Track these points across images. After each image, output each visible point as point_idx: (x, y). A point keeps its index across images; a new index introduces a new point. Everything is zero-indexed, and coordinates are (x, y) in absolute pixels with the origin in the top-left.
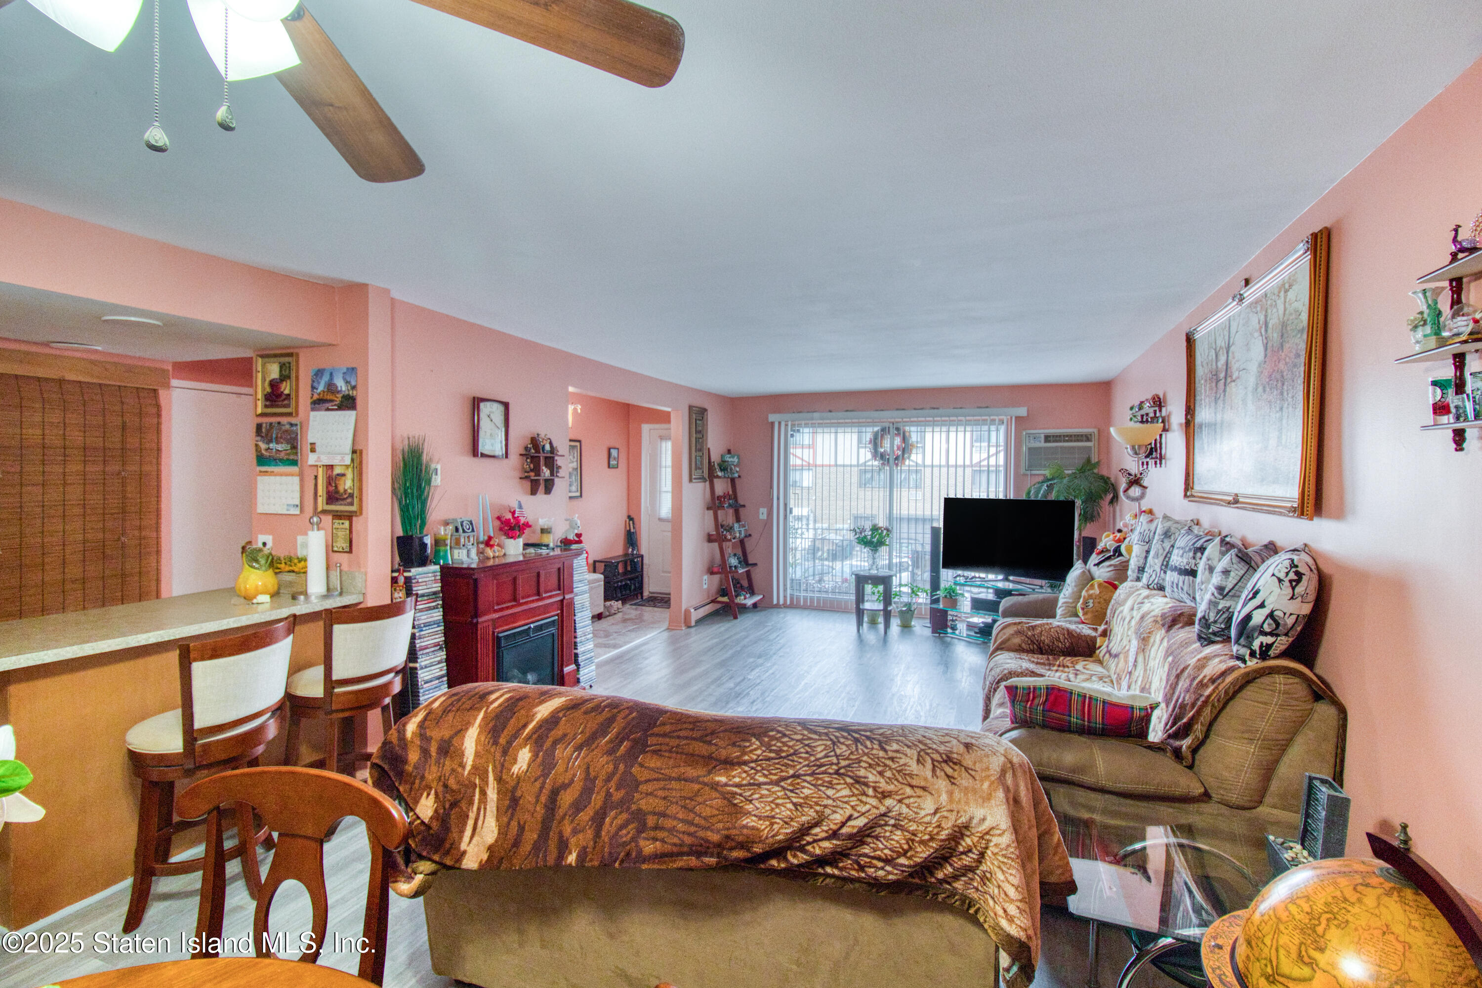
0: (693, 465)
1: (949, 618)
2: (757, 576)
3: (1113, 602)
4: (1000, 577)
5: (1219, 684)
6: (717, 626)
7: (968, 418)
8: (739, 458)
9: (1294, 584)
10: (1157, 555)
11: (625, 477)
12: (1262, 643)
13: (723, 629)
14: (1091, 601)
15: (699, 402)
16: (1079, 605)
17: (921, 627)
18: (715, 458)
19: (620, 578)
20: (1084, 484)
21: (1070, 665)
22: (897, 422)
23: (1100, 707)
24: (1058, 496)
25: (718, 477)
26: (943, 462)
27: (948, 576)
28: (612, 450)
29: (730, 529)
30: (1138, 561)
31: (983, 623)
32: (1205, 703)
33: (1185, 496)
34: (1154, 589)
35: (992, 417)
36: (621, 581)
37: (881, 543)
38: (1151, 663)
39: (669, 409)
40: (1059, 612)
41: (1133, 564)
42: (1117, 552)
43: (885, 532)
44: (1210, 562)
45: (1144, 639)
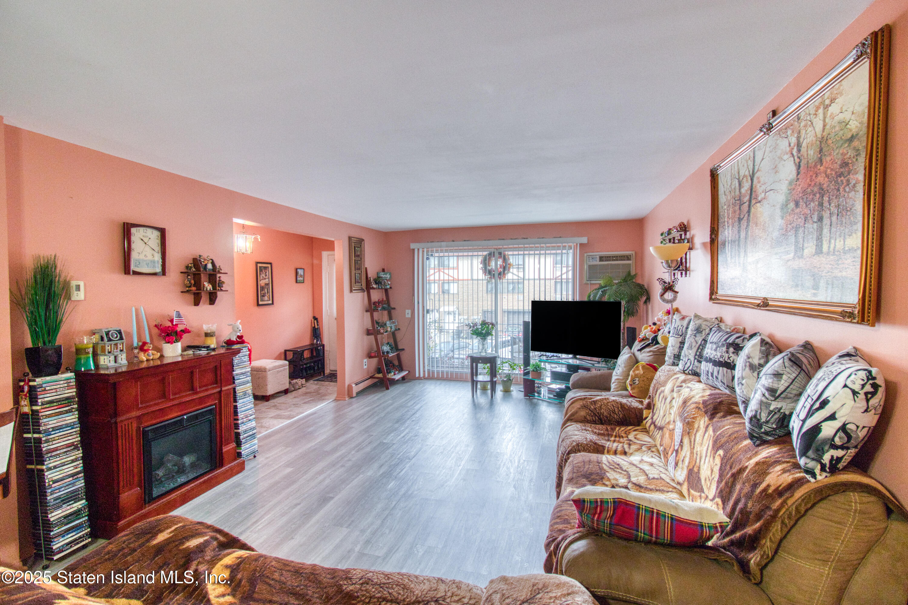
0: (353, 281)
1: (536, 385)
2: (404, 357)
3: (654, 381)
4: (571, 356)
5: (787, 498)
6: (373, 396)
7: (547, 245)
8: (390, 274)
9: (869, 396)
10: (690, 347)
11: (310, 289)
12: (832, 457)
13: (376, 398)
14: (637, 379)
15: (357, 234)
16: (628, 382)
17: (517, 392)
18: (372, 274)
19: (305, 362)
20: (625, 289)
21: (624, 435)
22: (499, 248)
23: (668, 522)
24: (609, 298)
25: (373, 288)
26: (537, 277)
27: (535, 355)
28: (298, 270)
29: (384, 325)
30: (674, 350)
31: (559, 388)
32: (774, 517)
33: (711, 299)
34: (689, 374)
35: (564, 244)
36: (305, 364)
37: (488, 334)
38: (698, 448)
39: (333, 239)
40: (613, 386)
41: (670, 351)
42: (655, 341)
43: (490, 326)
44: (750, 360)
45: (688, 423)
